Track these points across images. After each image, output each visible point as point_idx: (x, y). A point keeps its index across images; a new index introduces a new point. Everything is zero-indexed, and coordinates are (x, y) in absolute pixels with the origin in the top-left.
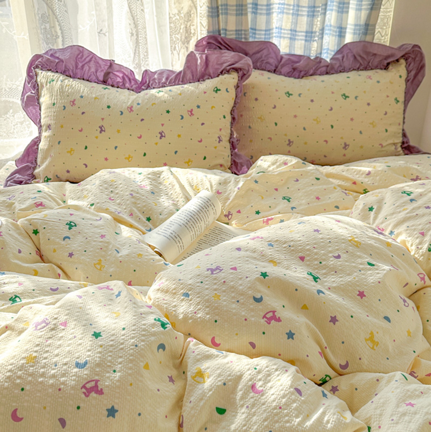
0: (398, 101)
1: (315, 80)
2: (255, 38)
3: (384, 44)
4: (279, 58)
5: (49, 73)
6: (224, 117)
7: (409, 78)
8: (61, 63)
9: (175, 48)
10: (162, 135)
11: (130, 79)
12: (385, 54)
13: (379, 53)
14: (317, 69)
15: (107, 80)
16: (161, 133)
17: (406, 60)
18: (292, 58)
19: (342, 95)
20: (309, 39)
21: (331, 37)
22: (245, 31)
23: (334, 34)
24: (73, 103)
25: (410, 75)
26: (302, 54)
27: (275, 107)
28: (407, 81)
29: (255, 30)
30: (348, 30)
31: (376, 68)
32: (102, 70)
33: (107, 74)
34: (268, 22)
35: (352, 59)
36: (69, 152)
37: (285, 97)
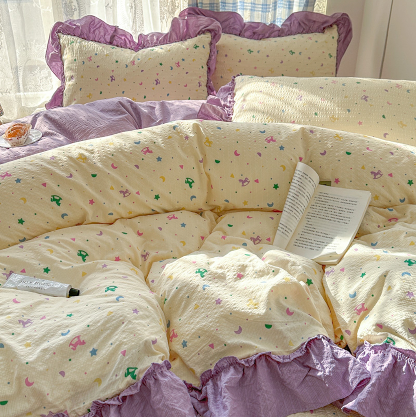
0: (331, 56)
1: (270, 40)
2: (225, 9)
3: (322, 13)
4: (243, 26)
5: (69, 37)
6: (202, 67)
7: (340, 39)
8: (78, 29)
9: (164, 17)
10: (157, 82)
11: (130, 42)
12: (322, 20)
13: (317, 20)
14: (271, 33)
15: (113, 42)
17: (338, 25)
18: (253, 25)
19: (290, 52)
20: (265, 10)
21: (282, 9)
22: (217, 4)
23: (285, 6)
24: (90, 59)
25: (340, 37)
26: (260, 21)
27: (240, 61)
28: (338, 41)
29: (225, 3)
30: (295, 4)
31: (316, 31)
32: (109, 34)
33: (113, 37)
35: (297, 25)
36: (88, 96)
37: (248, 53)
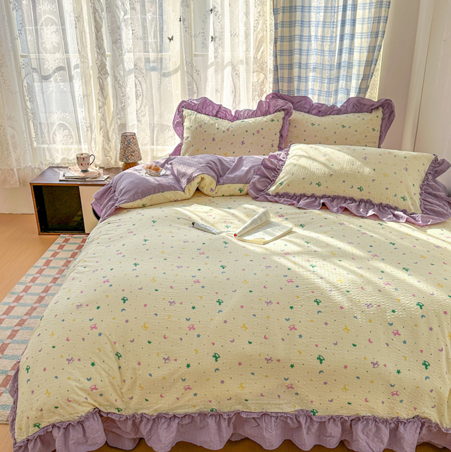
0: (374, 130)
1: (329, 117)
2: (299, 94)
4: (312, 105)
5: (189, 111)
6: (276, 134)
8: (195, 106)
10: (243, 143)
11: (229, 115)
12: (370, 104)
13: (367, 104)
14: (332, 112)
15: (218, 115)
16: (242, 142)
17: (383, 108)
18: (319, 105)
19: (342, 126)
20: (328, 96)
21: (342, 94)
22: (293, 91)
23: (345, 93)
24: (201, 126)
25: (385, 116)
26: (324, 103)
27: (305, 131)
28: (383, 119)
29: (299, 90)
32: (216, 110)
33: (218, 112)
34: (306, 86)
35: (351, 106)
36: (197, 150)
37: (311, 126)
